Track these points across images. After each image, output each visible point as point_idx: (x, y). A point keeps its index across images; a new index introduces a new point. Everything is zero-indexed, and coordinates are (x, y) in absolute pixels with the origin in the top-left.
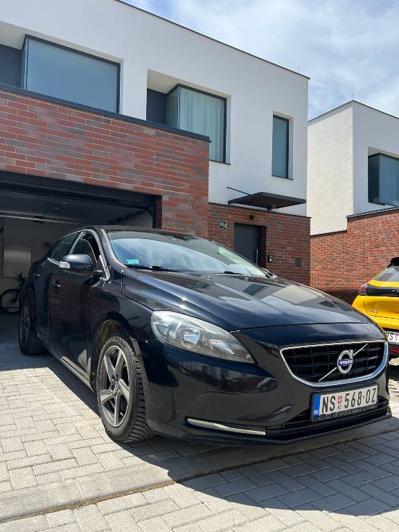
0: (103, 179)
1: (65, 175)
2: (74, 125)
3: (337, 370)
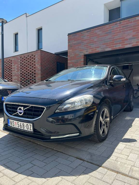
0: (119, 46)
1: (105, 50)
2: (108, 31)
3: (18, 113)
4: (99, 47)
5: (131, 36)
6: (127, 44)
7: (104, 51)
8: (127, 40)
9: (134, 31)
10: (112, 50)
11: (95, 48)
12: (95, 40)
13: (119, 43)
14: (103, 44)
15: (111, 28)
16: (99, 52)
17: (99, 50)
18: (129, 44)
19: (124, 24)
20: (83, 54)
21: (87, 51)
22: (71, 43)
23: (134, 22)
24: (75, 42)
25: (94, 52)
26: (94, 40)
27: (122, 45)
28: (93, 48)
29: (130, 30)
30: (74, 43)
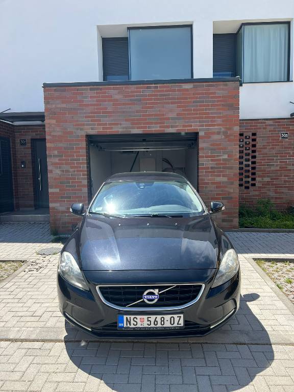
0: (155, 129)
3: (143, 301)
4: (117, 124)
5: (174, 115)
6: (168, 127)
7: (129, 133)
8: (168, 119)
9: (178, 107)
10: (145, 132)
11: (110, 124)
12: (110, 109)
13: (156, 123)
14: (126, 120)
15: (140, 92)
16: (120, 133)
17: (118, 130)
18: (172, 127)
19: (162, 91)
20: (83, 133)
21: (92, 129)
22: (54, 106)
23: (179, 90)
24: (64, 106)
25: (108, 132)
26: (107, 108)
27: (160, 127)
28: (106, 124)
29: (172, 103)
30: (59, 106)
